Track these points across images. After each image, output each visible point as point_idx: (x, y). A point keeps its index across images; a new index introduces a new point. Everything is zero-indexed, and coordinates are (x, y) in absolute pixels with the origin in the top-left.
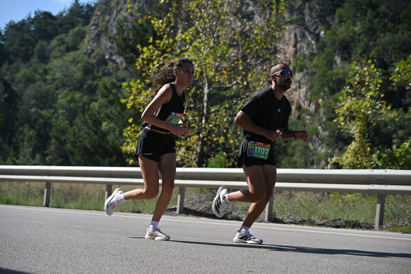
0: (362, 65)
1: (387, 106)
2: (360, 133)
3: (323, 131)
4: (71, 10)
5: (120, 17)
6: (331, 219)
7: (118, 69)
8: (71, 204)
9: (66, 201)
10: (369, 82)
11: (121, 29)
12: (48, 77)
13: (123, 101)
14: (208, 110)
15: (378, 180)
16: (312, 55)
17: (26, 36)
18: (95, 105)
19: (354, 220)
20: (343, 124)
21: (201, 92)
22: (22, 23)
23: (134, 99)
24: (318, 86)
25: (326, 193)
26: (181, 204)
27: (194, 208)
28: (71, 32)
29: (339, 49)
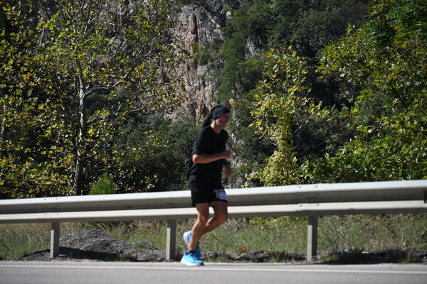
0: (281, 52)
1: (316, 104)
2: (283, 139)
3: (238, 140)
6: (251, 252)
10: (292, 74)
14: (85, 119)
15: (307, 198)
16: (218, 42)
19: (281, 251)
20: (262, 129)
24: (228, 82)
25: (244, 219)
29: (252, 33)
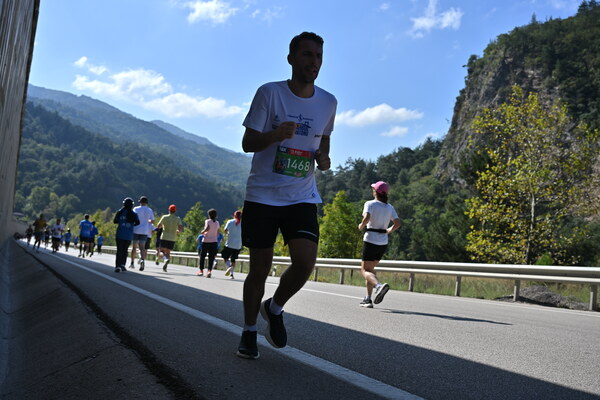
4: (425, 146)
5: (462, 149)
7: (461, 188)
8: (429, 290)
9: (425, 288)
11: (463, 159)
12: (408, 195)
13: (466, 213)
14: (535, 219)
17: (393, 166)
18: (444, 216)
21: (530, 206)
22: (390, 157)
23: (475, 212)
26: (517, 293)
27: (528, 297)
28: (425, 162)
